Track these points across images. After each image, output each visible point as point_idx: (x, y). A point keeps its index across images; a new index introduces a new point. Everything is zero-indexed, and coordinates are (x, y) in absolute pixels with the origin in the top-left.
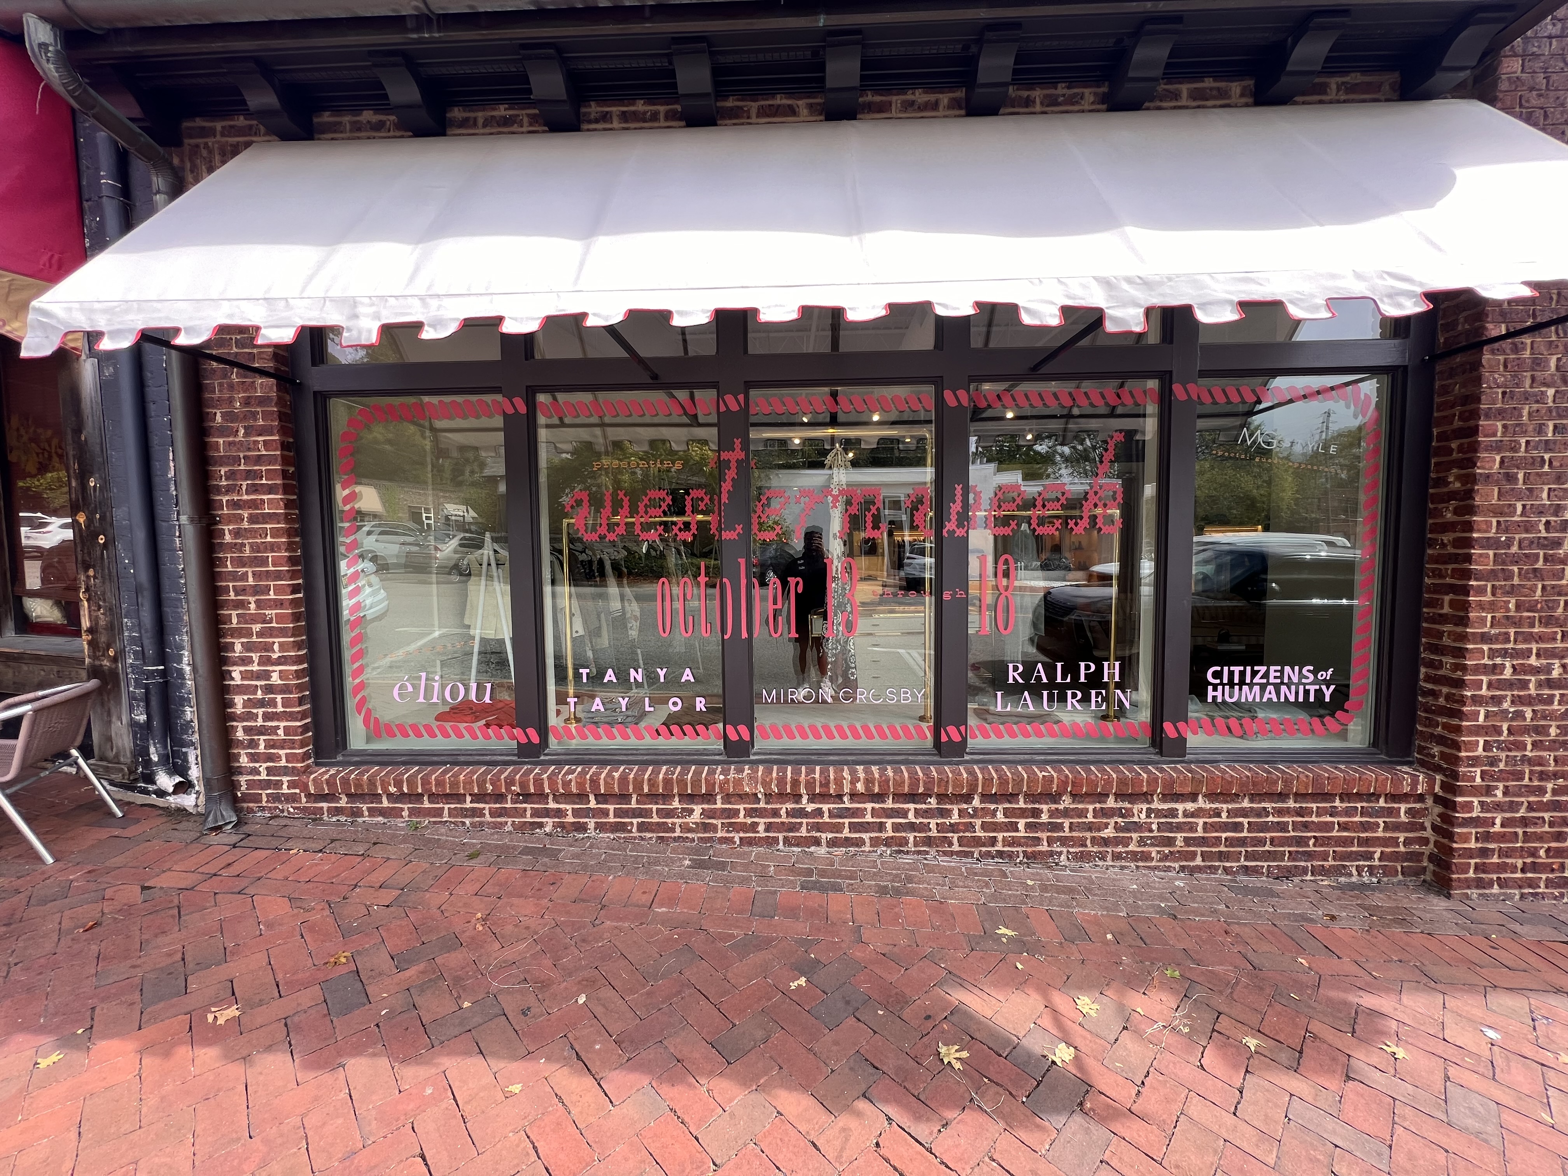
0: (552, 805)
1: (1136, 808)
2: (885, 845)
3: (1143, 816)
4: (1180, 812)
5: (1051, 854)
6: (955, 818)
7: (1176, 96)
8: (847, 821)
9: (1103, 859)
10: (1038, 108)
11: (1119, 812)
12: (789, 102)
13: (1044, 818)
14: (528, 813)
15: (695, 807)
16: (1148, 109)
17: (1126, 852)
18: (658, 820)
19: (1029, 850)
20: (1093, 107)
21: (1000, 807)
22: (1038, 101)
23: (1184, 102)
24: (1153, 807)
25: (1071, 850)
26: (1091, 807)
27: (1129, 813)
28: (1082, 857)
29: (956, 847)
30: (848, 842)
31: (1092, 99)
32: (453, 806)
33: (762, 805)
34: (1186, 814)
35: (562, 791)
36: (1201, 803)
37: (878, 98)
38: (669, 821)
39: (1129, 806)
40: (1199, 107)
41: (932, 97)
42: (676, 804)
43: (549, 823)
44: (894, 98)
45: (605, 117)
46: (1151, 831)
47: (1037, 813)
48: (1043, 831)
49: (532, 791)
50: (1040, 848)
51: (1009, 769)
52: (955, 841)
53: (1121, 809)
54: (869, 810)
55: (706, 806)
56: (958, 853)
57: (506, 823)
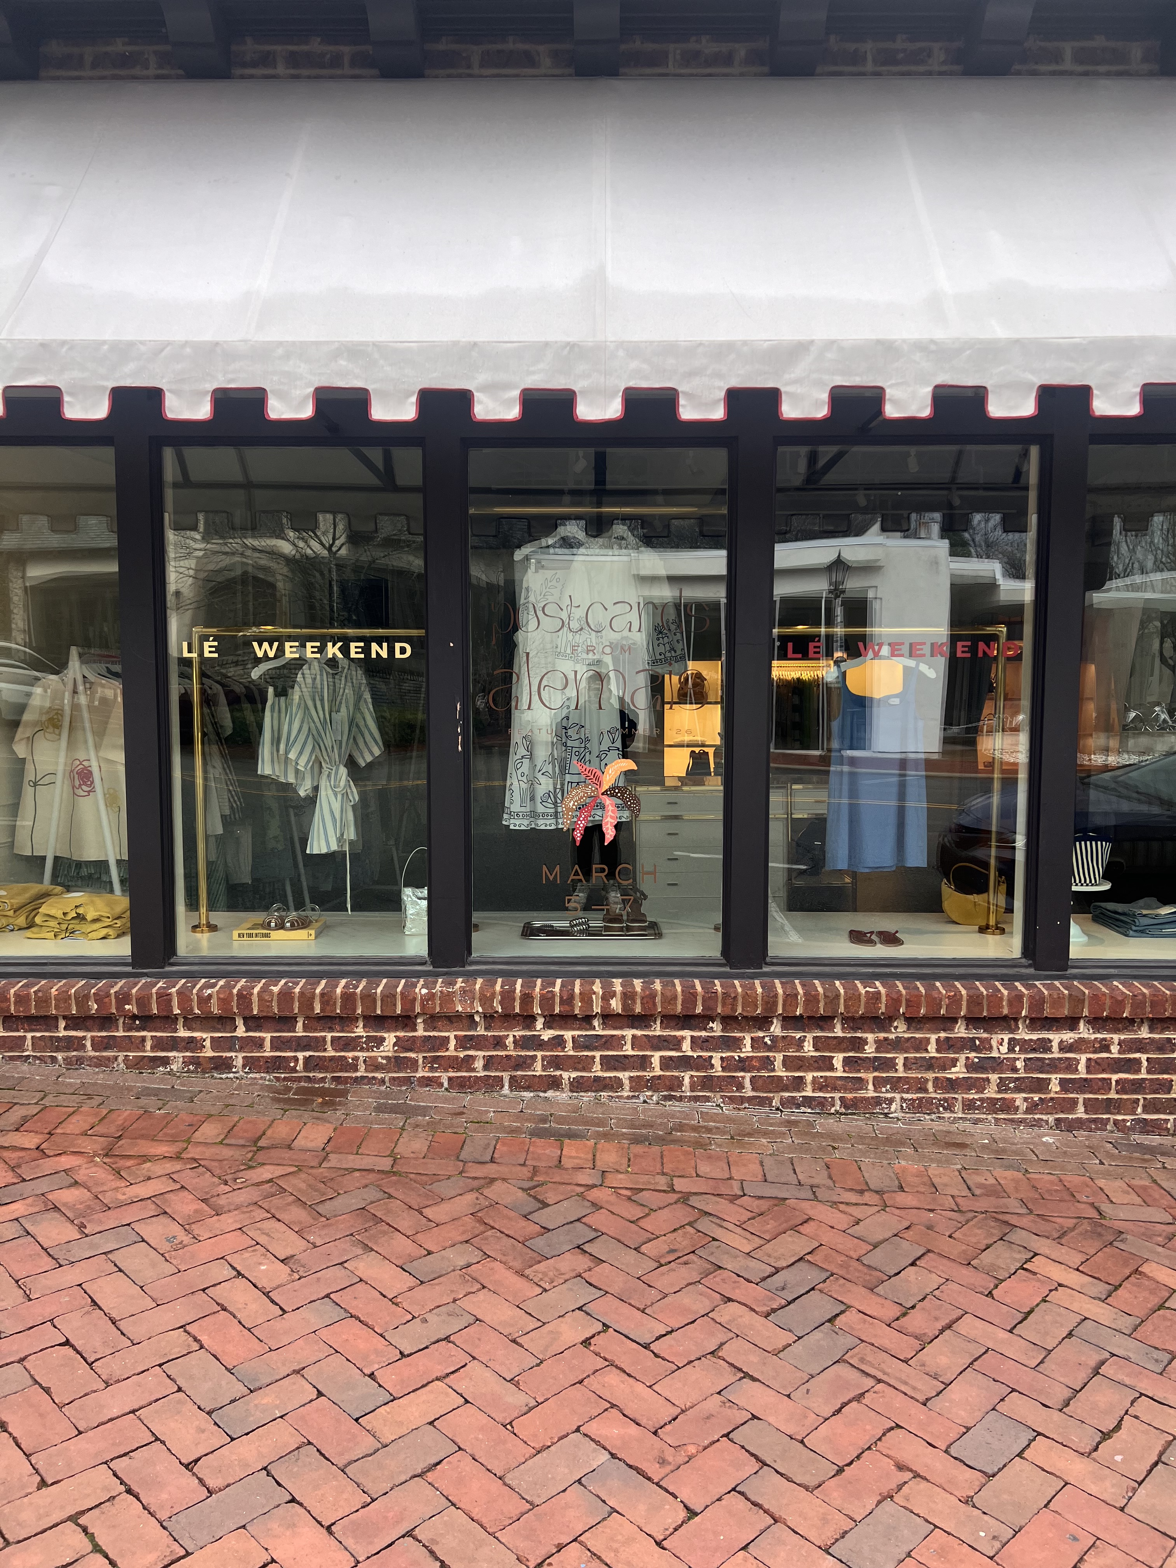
0: (183, 1033)
1: (995, 1039)
2: (649, 1089)
3: (1004, 1049)
4: (1055, 1045)
5: (878, 1101)
6: (747, 1050)
7: (1056, 57)
8: (598, 1054)
9: (949, 1108)
10: (870, 67)
11: (969, 1044)
12: (527, 47)
13: (870, 1050)
14: (148, 1044)
15: (386, 1035)
16: (1018, 73)
17: (980, 1099)
18: (333, 1054)
19: (849, 1096)
20: (944, 68)
21: (809, 1036)
22: (869, 57)
23: (1068, 65)
24: (1017, 1037)
25: (905, 1096)
26: (933, 1037)
27: (986, 1045)
28: (919, 1107)
29: (748, 1092)
30: (600, 1084)
31: (942, 58)
32: (38, 1034)
33: (481, 1031)
34: (1063, 1048)
35: (197, 1011)
36: (1084, 1032)
37: (650, 46)
38: (350, 1054)
39: (985, 1035)
40: (1086, 74)
41: (724, 47)
42: (360, 1031)
43: (177, 1057)
44: (672, 47)
45: (266, 60)
46: (1015, 1070)
47: (859, 1043)
48: (867, 1070)
49: (155, 1011)
50: (862, 1094)
51: (822, 984)
52: (747, 1083)
53: (974, 1039)
54: (629, 1039)
55: (401, 1034)
56: (750, 1100)
57: (116, 1058)
